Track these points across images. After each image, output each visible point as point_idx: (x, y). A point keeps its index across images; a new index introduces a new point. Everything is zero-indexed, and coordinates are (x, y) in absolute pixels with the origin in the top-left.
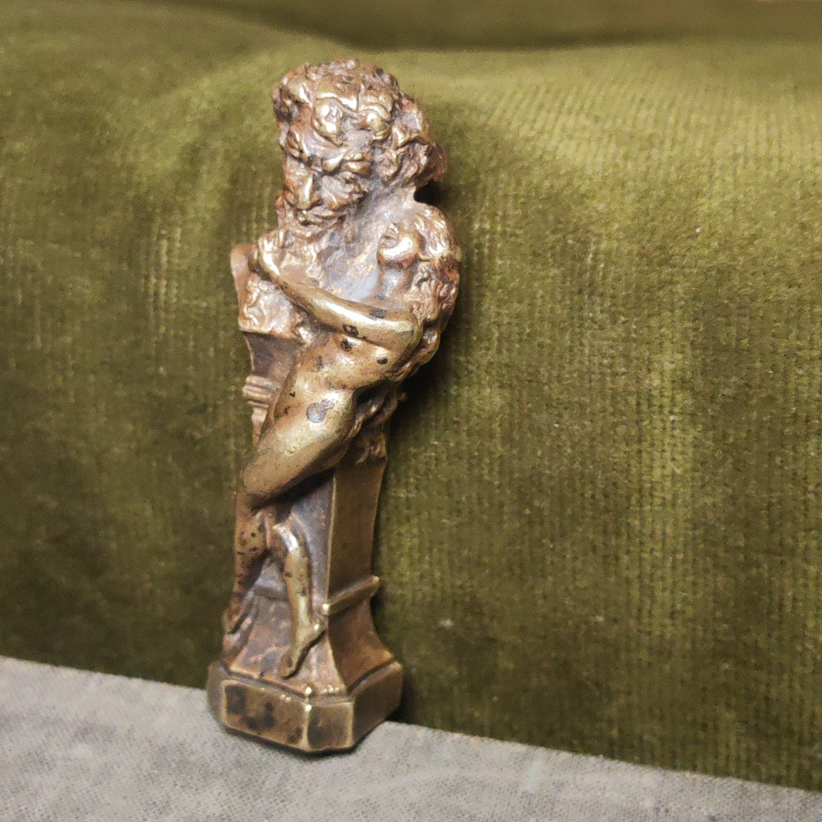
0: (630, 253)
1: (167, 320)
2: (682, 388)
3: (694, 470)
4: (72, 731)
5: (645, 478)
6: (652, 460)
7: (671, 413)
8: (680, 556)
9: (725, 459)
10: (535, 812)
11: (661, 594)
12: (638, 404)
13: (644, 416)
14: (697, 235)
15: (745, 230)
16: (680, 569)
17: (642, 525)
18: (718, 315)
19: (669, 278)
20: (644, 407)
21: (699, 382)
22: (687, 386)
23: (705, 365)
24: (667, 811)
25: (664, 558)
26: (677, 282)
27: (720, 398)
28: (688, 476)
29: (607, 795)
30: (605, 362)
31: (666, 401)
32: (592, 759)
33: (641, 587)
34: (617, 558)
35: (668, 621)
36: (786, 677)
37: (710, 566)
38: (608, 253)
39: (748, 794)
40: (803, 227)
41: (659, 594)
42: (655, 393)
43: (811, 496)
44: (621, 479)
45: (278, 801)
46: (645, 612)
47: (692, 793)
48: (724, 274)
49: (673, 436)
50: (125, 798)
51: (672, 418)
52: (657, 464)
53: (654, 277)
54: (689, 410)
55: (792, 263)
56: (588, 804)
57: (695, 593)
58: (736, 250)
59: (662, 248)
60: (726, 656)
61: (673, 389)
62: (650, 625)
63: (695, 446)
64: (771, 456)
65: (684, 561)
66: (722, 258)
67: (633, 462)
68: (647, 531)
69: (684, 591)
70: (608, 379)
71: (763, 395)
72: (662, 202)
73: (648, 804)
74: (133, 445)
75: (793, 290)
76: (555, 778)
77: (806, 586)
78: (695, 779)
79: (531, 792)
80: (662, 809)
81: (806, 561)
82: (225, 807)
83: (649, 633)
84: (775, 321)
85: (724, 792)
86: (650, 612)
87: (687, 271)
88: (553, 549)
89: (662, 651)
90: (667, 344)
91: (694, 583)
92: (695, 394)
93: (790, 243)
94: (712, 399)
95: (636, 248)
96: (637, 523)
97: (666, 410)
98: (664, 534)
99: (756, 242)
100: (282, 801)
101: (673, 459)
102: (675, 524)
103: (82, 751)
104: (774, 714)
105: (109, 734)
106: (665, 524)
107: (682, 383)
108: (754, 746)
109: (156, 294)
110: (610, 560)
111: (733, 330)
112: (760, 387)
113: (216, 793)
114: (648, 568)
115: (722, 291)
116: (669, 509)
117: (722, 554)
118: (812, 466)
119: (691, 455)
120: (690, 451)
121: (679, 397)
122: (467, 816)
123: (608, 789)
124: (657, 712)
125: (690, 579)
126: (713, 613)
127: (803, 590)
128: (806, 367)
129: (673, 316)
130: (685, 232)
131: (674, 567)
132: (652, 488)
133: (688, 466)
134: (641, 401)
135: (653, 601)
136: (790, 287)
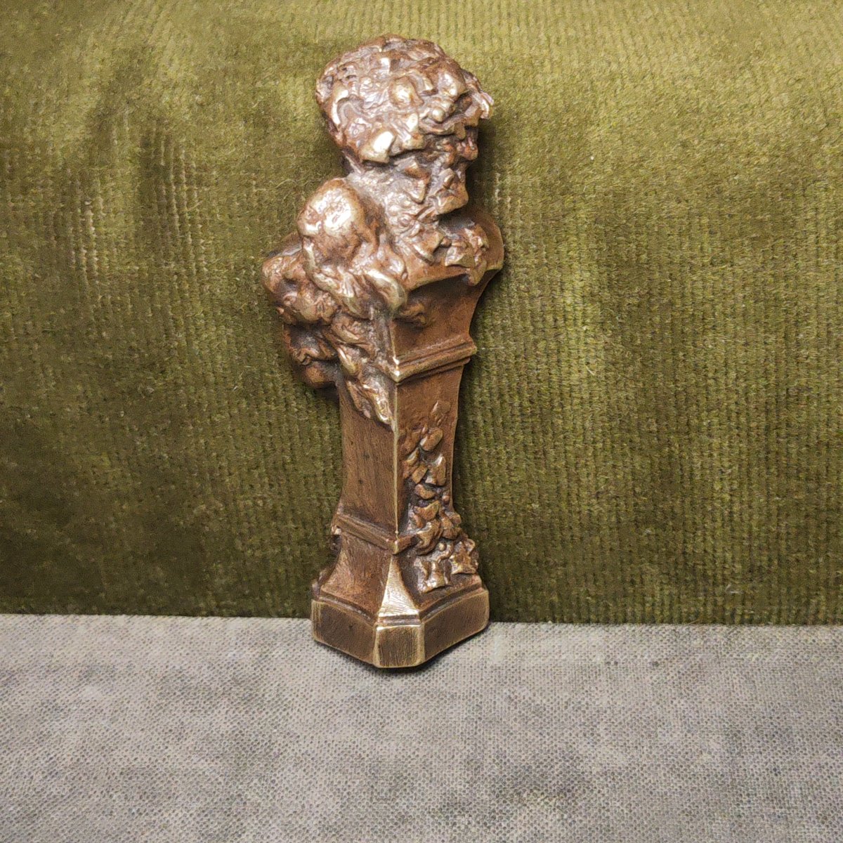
0: (533, 186)
1: (102, 288)
2: (593, 302)
3: (606, 370)
4: (75, 675)
5: (565, 383)
6: (570, 366)
7: (584, 324)
8: (600, 445)
9: (634, 359)
10: (506, 683)
11: (586, 479)
12: (556, 320)
13: (561, 330)
14: (592, 162)
15: (632, 153)
16: (601, 457)
17: (565, 423)
18: (619, 236)
19: (572, 206)
20: (561, 323)
21: (606, 294)
22: (596, 298)
23: (610, 280)
24: (616, 663)
25: (586, 449)
26: (579, 209)
27: (625, 308)
28: (602, 376)
29: (564, 657)
30: (522, 287)
31: (579, 314)
32: (544, 626)
33: (568, 475)
34: (545, 453)
35: (594, 501)
36: (699, 533)
37: (627, 450)
38: (514, 188)
39: (681, 637)
40: (684, 145)
41: (584, 480)
42: (569, 309)
43: (711, 382)
44: (544, 387)
45: (281, 711)
46: (574, 496)
47: (634, 644)
48: (620, 197)
49: (586, 343)
50: (142, 730)
51: (585, 328)
52: (575, 368)
53: (557, 206)
54: (599, 319)
55: (679, 180)
56: (549, 668)
57: (615, 474)
58: (628, 174)
59: (562, 178)
60: (646, 523)
61: (584, 303)
62: (580, 506)
63: (606, 350)
64: (674, 352)
65: (603, 449)
66: (617, 181)
67: (553, 371)
68: (569, 427)
69: (606, 474)
70: (527, 302)
71: (665, 301)
72: (555, 132)
73: (599, 659)
74: (84, 405)
75: (682, 205)
76: (516, 649)
77: (711, 455)
78: (634, 631)
79: (499, 665)
80: (612, 663)
81: (710, 436)
82: (235, 724)
83: (579, 512)
84: (669, 235)
85: (661, 638)
86: (578, 495)
87: (587, 197)
88: (489, 454)
89: (592, 526)
90: (576, 265)
91: (614, 466)
92: (603, 306)
93: (675, 162)
94: (619, 308)
95: (538, 180)
96: (560, 422)
97: (579, 322)
98: (584, 428)
99: (645, 164)
100: (285, 710)
101: (588, 363)
102: (593, 420)
103: (90, 692)
104: (690, 564)
105: (111, 672)
106: (584, 419)
107: (591, 297)
108: (675, 591)
109: (89, 265)
110: (540, 456)
111: (633, 246)
112: (660, 294)
113: (223, 712)
114: (572, 459)
115: (621, 213)
116: (587, 406)
117: (638, 440)
118: (711, 356)
119: (603, 357)
120: (602, 354)
121: (589, 310)
122: (448, 696)
123: (563, 652)
124: (590, 576)
125: (610, 463)
126: (633, 489)
127: (709, 460)
128: (699, 272)
129: (579, 239)
130: (581, 161)
131: (595, 456)
132: (571, 391)
133: (601, 367)
134: (558, 318)
135: (580, 486)
136: (680, 202)
